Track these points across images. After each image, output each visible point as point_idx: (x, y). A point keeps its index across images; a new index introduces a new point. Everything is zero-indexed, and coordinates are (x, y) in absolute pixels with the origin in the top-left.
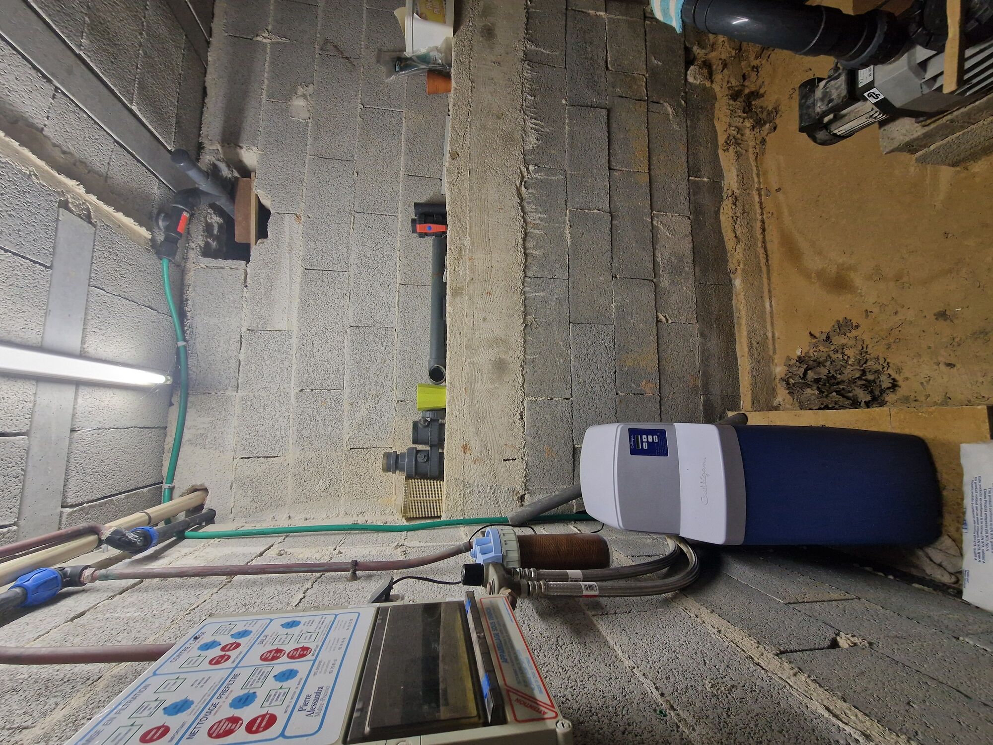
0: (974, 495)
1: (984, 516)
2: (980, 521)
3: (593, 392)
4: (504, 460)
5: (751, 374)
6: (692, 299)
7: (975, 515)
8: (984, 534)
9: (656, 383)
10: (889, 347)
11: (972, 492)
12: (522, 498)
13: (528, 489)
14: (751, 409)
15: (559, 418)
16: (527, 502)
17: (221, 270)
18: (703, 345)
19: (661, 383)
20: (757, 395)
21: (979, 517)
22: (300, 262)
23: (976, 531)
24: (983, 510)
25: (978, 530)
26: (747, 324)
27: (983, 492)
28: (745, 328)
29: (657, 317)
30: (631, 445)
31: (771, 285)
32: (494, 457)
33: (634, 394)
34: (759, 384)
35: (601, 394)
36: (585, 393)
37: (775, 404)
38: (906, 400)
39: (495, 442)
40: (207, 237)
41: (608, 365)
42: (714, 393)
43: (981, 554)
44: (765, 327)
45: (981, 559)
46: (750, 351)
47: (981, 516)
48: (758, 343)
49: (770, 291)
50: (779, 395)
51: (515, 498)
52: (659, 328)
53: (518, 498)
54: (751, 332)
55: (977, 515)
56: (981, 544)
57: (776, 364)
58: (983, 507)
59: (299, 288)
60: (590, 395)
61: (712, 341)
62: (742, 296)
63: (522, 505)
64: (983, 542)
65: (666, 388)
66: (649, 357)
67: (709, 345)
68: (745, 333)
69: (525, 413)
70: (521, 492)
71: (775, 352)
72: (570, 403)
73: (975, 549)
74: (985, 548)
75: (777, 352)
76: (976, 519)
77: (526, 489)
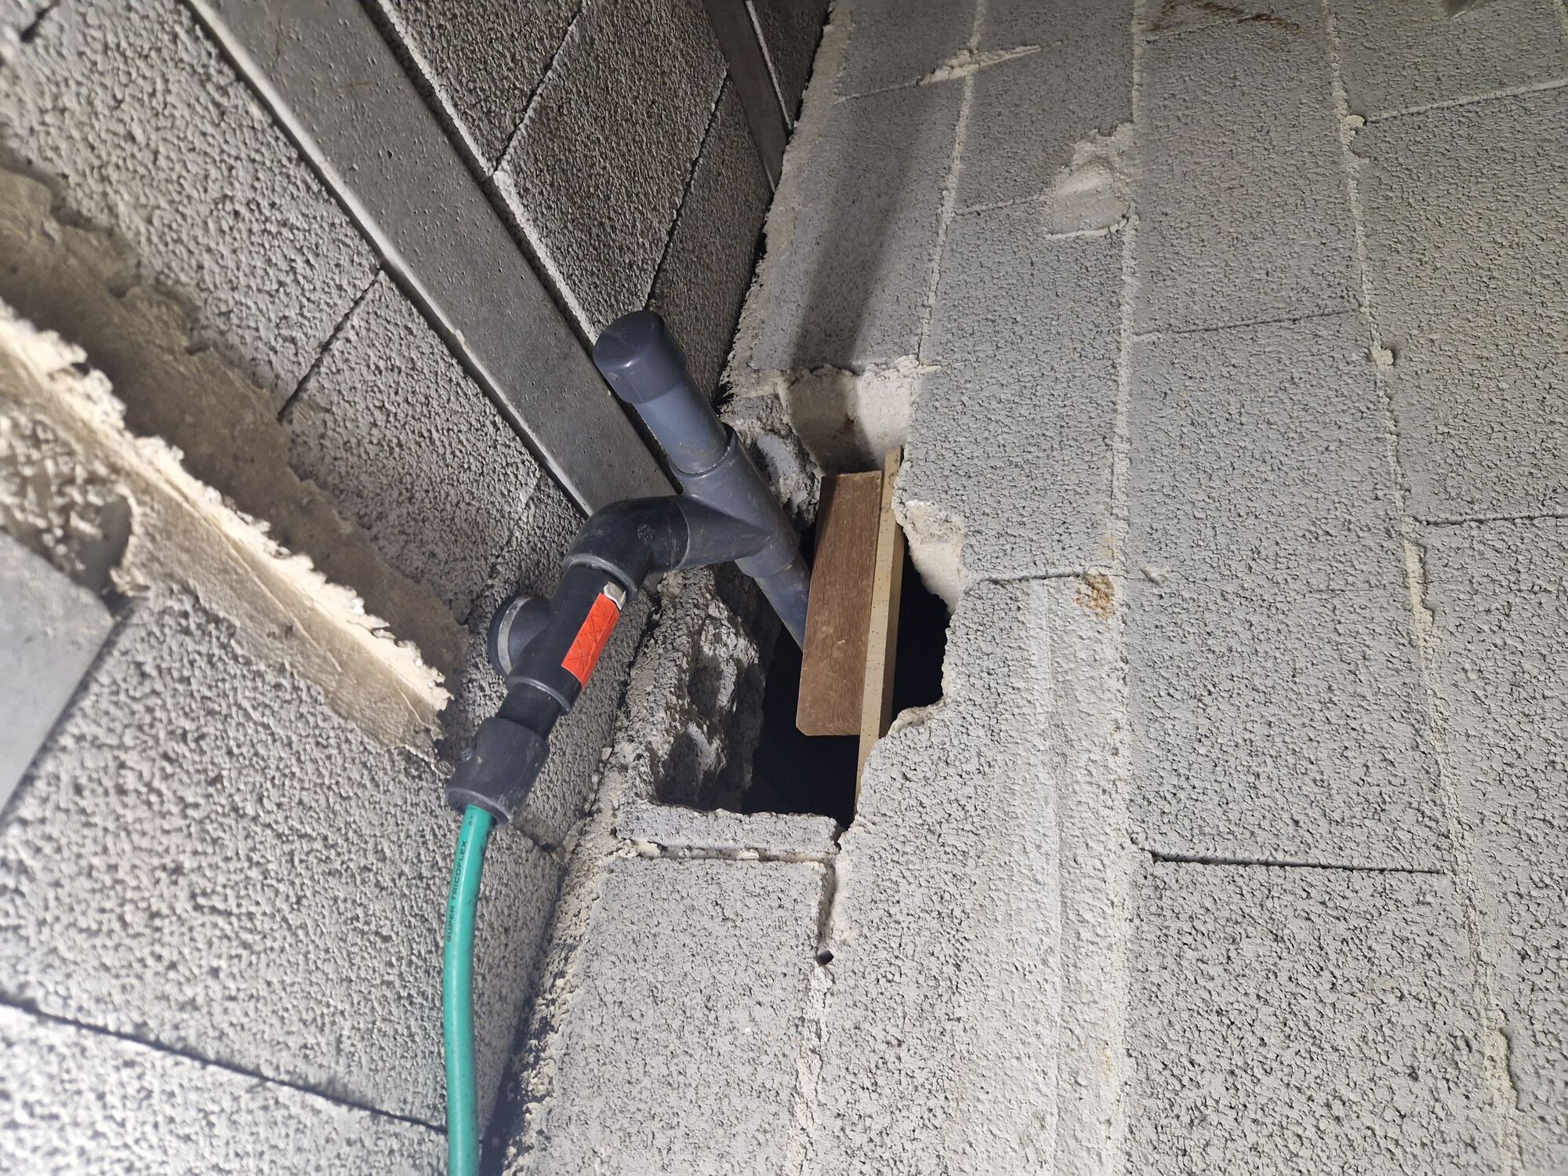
17: (717, 866)
22: (1120, 818)
40: (687, 716)
59: (1122, 978)
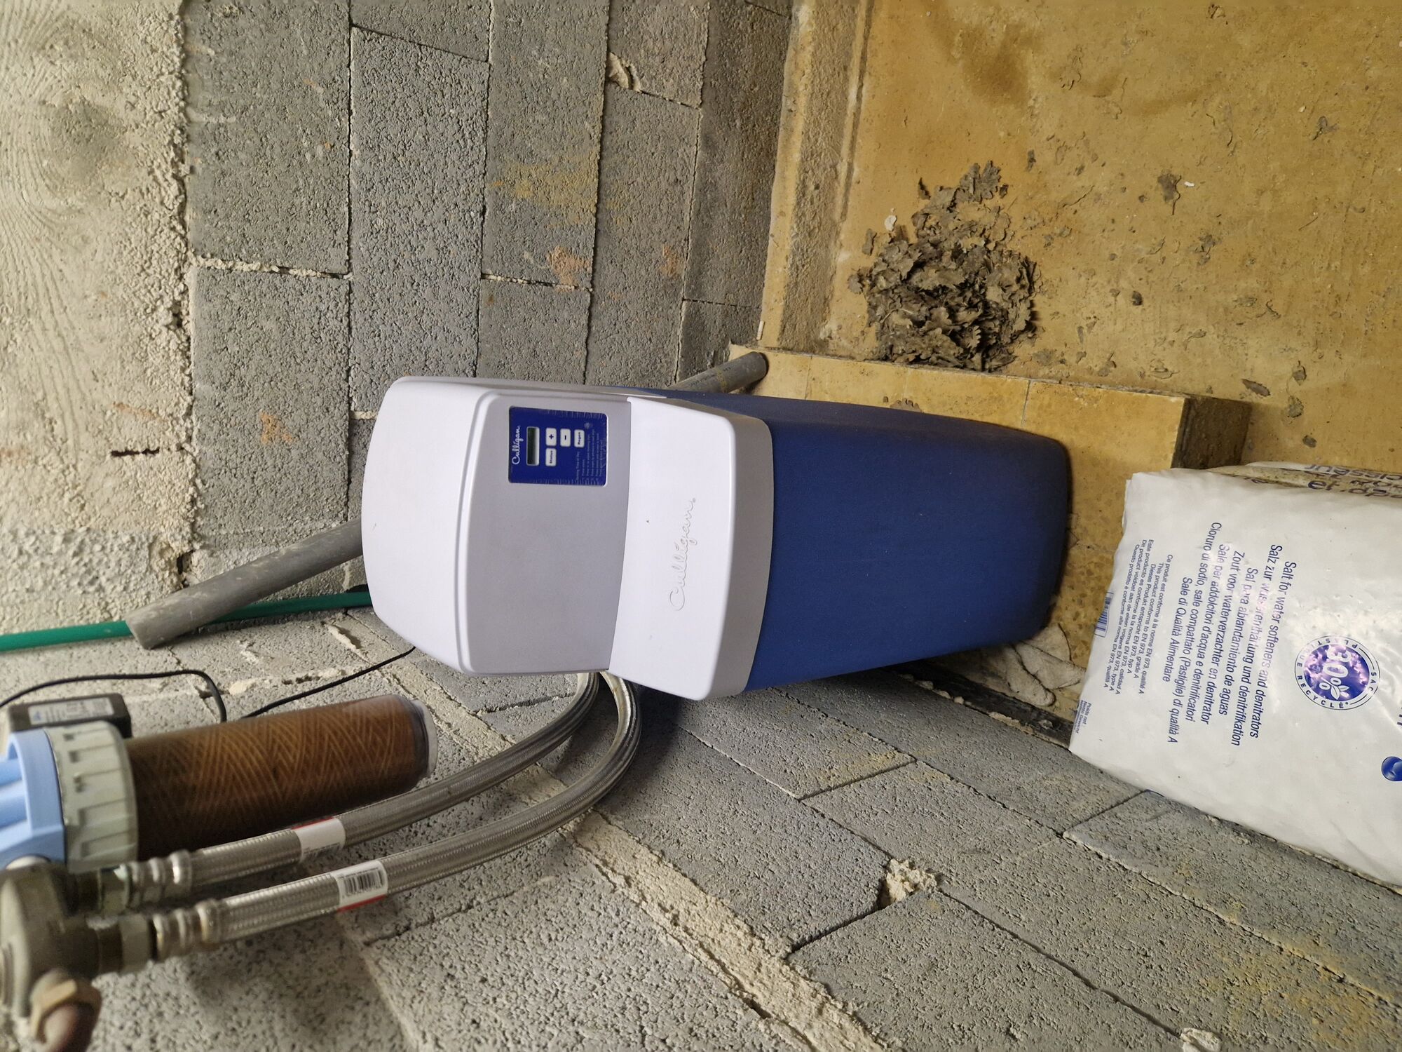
0: (1133, 573)
1: (1139, 611)
2: (1130, 620)
3: (415, 264)
4: (116, 454)
5: (790, 260)
6: (699, 35)
7: (1126, 607)
8: (1131, 644)
9: (586, 257)
10: (1049, 244)
11: (1131, 566)
12: (182, 563)
13: (202, 537)
14: (775, 344)
15: (308, 331)
16: (197, 575)
18: (706, 168)
19: (599, 259)
20: (792, 312)
21: (1131, 613)
23: (1120, 637)
24: (1141, 602)
25: (1123, 636)
26: (805, 133)
27: (1148, 569)
28: (799, 144)
29: (609, 68)
30: (512, 454)
31: (870, 41)
32: (76, 442)
33: (529, 283)
34: (801, 285)
35: (440, 273)
36: (391, 265)
37: (822, 336)
38: (1047, 357)
39: (76, 396)
41: (463, 188)
42: (710, 298)
43: (1117, 678)
44: (837, 149)
45: (1115, 687)
46: (798, 203)
47: (1135, 611)
48: (817, 187)
49: (863, 58)
50: (832, 316)
51: (158, 563)
52: (610, 102)
53: (169, 562)
54: (810, 155)
55: (1129, 608)
56: (1121, 661)
57: (841, 245)
58: (1142, 596)
60: (406, 270)
61: (727, 164)
62: (806, 57)
63: (183, 584)
64: (1125, 658)
65: (609, 273)
66: (576, 184)
67: (717, 174)
68: (796, 157)
69: (191, 309)
70: (179, 547)
71: (844, 215)
72: (344, 289)
73: (1109, 668)
74: (1126, 668)
75: (848, 214)
76: (1124, 616)
77: (195, 534)
